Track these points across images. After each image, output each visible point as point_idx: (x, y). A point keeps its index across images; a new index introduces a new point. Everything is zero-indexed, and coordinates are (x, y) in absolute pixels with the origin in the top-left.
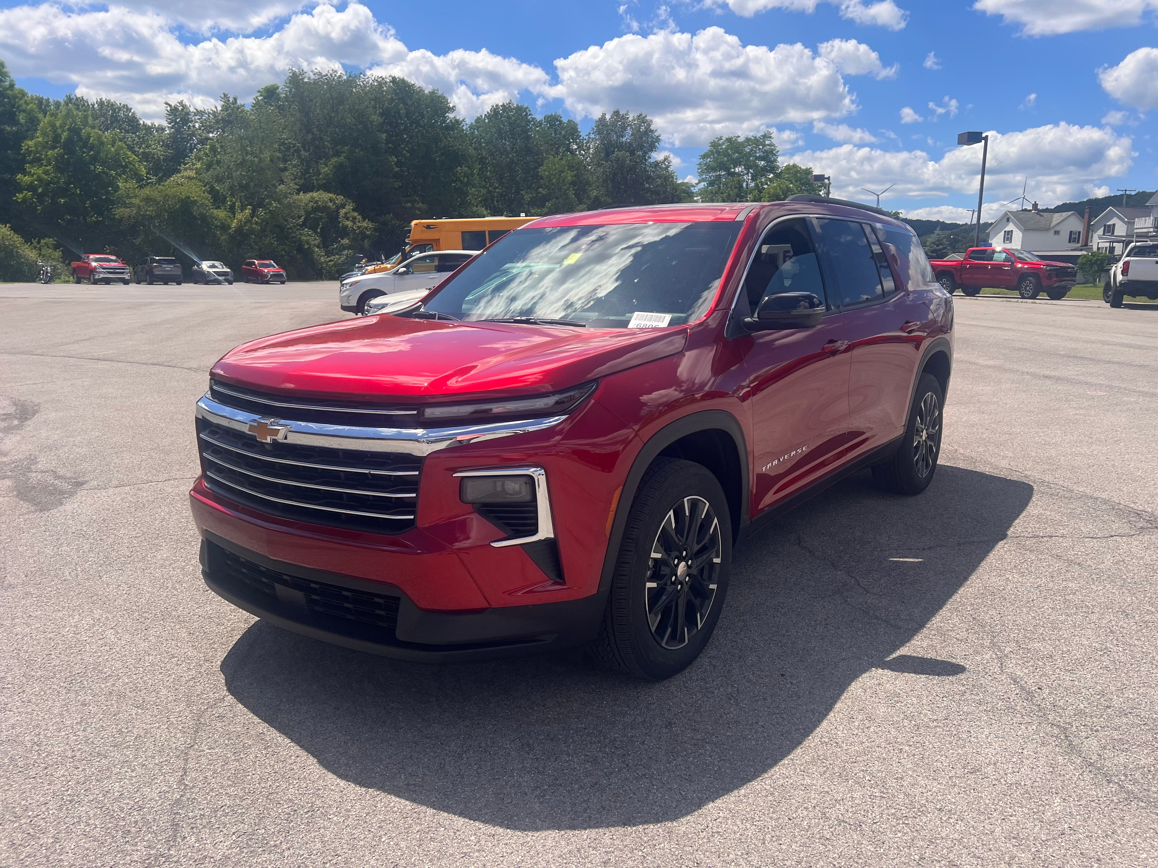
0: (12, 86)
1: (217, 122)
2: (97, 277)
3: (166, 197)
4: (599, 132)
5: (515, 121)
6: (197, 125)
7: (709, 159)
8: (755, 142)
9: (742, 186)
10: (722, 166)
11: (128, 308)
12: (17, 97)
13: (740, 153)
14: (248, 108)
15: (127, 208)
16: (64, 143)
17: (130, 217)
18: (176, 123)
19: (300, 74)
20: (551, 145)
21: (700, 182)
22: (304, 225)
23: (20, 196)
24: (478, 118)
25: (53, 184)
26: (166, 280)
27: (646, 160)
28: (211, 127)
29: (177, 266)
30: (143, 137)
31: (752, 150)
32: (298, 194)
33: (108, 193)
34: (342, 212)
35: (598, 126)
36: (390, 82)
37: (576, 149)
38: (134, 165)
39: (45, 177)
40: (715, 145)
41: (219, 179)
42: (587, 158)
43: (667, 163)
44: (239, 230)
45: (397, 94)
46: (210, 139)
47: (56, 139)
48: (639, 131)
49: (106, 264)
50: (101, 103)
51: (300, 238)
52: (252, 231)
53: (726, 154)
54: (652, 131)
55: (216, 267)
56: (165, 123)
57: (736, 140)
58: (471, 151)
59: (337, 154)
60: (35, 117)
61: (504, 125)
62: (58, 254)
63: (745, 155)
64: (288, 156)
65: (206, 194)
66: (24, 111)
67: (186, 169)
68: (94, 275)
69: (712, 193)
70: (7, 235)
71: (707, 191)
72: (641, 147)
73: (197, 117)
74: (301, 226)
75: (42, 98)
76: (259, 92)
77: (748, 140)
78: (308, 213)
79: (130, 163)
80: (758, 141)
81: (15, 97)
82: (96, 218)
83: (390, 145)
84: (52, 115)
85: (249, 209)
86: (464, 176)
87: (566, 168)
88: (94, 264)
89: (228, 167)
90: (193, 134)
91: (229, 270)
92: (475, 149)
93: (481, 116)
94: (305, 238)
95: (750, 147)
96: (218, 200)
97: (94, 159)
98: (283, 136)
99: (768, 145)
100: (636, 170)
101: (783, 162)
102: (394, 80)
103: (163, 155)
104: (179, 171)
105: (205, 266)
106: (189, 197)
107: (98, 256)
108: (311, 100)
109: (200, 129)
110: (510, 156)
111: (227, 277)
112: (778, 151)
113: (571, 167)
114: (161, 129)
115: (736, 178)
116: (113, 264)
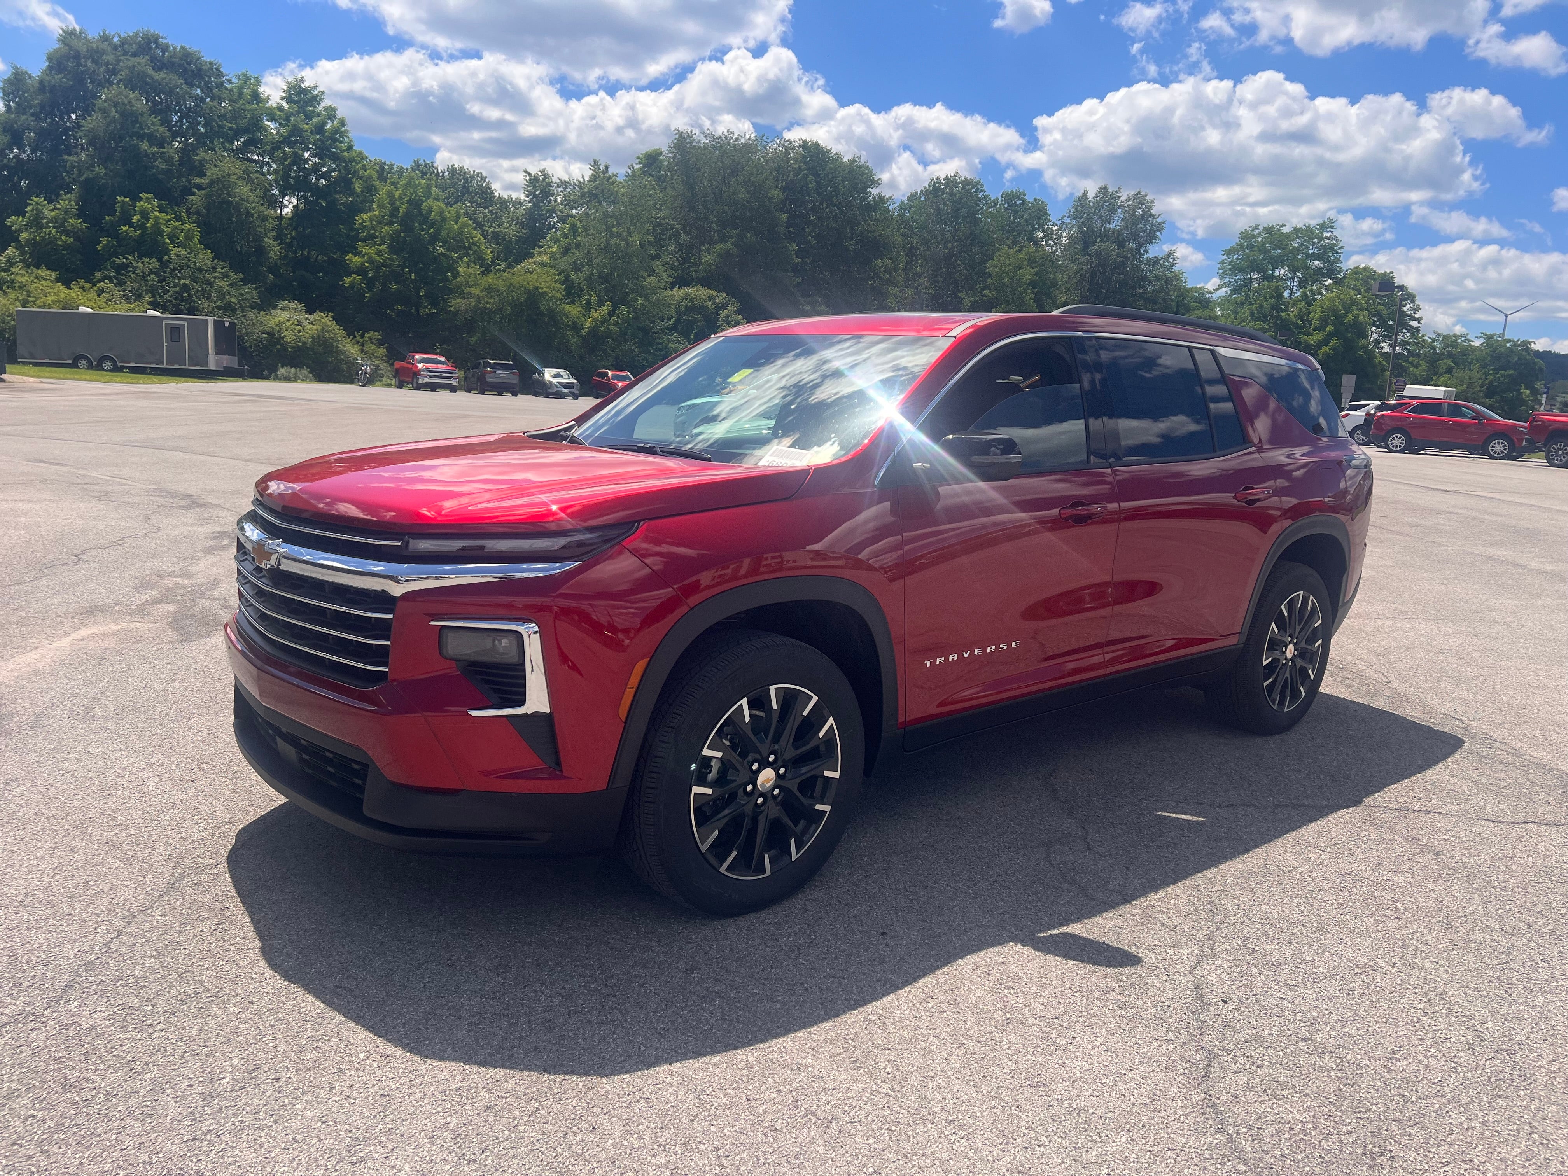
0: (350, 148)
1: (583, 195)
2: (420, 381)
3: (511, 287)
4: (1076, 216)
5: (961, 199)
6: (559, 199)
7: (1236, 256)
8: (1307, 233)
9: (1281, 296)
10: (1254, 266)
11: (436, 420)
12: (355, 161)
13: (1283, 249)
14: (621, 179)
15: (465, 298)
16: (402, 219)
17: (467, 310)
18: (535, 196)
19: (688, 136)
20: (1008, 231)
21: (1220, 287)
22: (674, 329)
23: (348, 280)
24: (912, 195)
25: (385, 266)
26: (500, 389)
27: (1141, 255)
28: (575, 201)
29: (514, 374)
30: (496, 213)
31: (1302, 245)
32: (672, 288)
33: (446, 279)
34: (723, 313)
35: (1076, 208)
36: (800, 146)
37: (1042, 238)
38: (479, 247)
39: (378, 258)
40: (1246, 236)
41: (577, 268)
42: (1056, 250)
43: (1171, 260)
44: (593, 331)
45: (806, 163)
46: (572, 216)
47: (394, 211)
48: (1133, 215)
49: (431, 366)
50: (452, 170)
51: (667, 346)
52: (608, 334)
53: (1262, 249)
54: (1153, 216)
55: (562, 377)
56: (523, 197)
57: (1279, 230)
58: (898, 239)
59: (724, 239)
60: (373, 185)
61: (945, 205)
62: (382, 351)
63: (1291, 251)
64: (664, 240)
65: (558, 285)
66: (361, 178)
67: (540, 253)
68: (418, 379)
69: (1236, 303)
70: (327, 326)
71: (1229, 301)
72: (1135, 236)
73: (560, 189)
74: (671, 330)
75: (384, 163)
76: (638, 158)
77: (1297, 230)
78: (679, 313)
79: (474, 244)
80: (1312, 232)
81: (352, 160)
82: (430, 310)
83: (791, 229)
84: (393, 184)
85: (608, 305)
86: (885, 272)
87: (1025, 263)
88: (420, 365)
89: (589, 252)
90: (554, 211)
91: (575, 381)
92: (903, 235)
93: (917, 193)
94: (673, 346)
95: (1298, 240)
96: (572, 292)
97: (435, 238)
98: (661, 215)
99: (1327, 238)
100: (1125, 268)
101: (1351, 263)
102: (805, 144)
103: (515, 235)
104: (532, 256)
105: (549, 375)
106: (537, 288)
107: (425, 356)
108: (699, 170)
109: (562, 204)
110: (950, 245)
111: (572, 390)
112: (1342, 247)
113: (1031, 262)
114: (519, 203)
115: (1274, 283)
116: (441, 367)
